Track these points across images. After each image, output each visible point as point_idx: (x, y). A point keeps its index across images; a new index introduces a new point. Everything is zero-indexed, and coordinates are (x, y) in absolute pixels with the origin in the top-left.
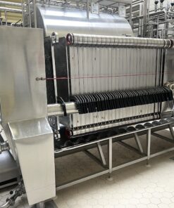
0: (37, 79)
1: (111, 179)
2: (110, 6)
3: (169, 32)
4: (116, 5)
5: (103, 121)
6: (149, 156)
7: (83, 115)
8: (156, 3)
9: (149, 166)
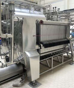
0: (33, 36)
1: (52, 72)
2: (37, 8)
3: (58, 19)
4: (40, 8)
5: (49, 51)
6: (63, 63)
7: (46, 48)
8: (53, 8)
9: (63, 66)
